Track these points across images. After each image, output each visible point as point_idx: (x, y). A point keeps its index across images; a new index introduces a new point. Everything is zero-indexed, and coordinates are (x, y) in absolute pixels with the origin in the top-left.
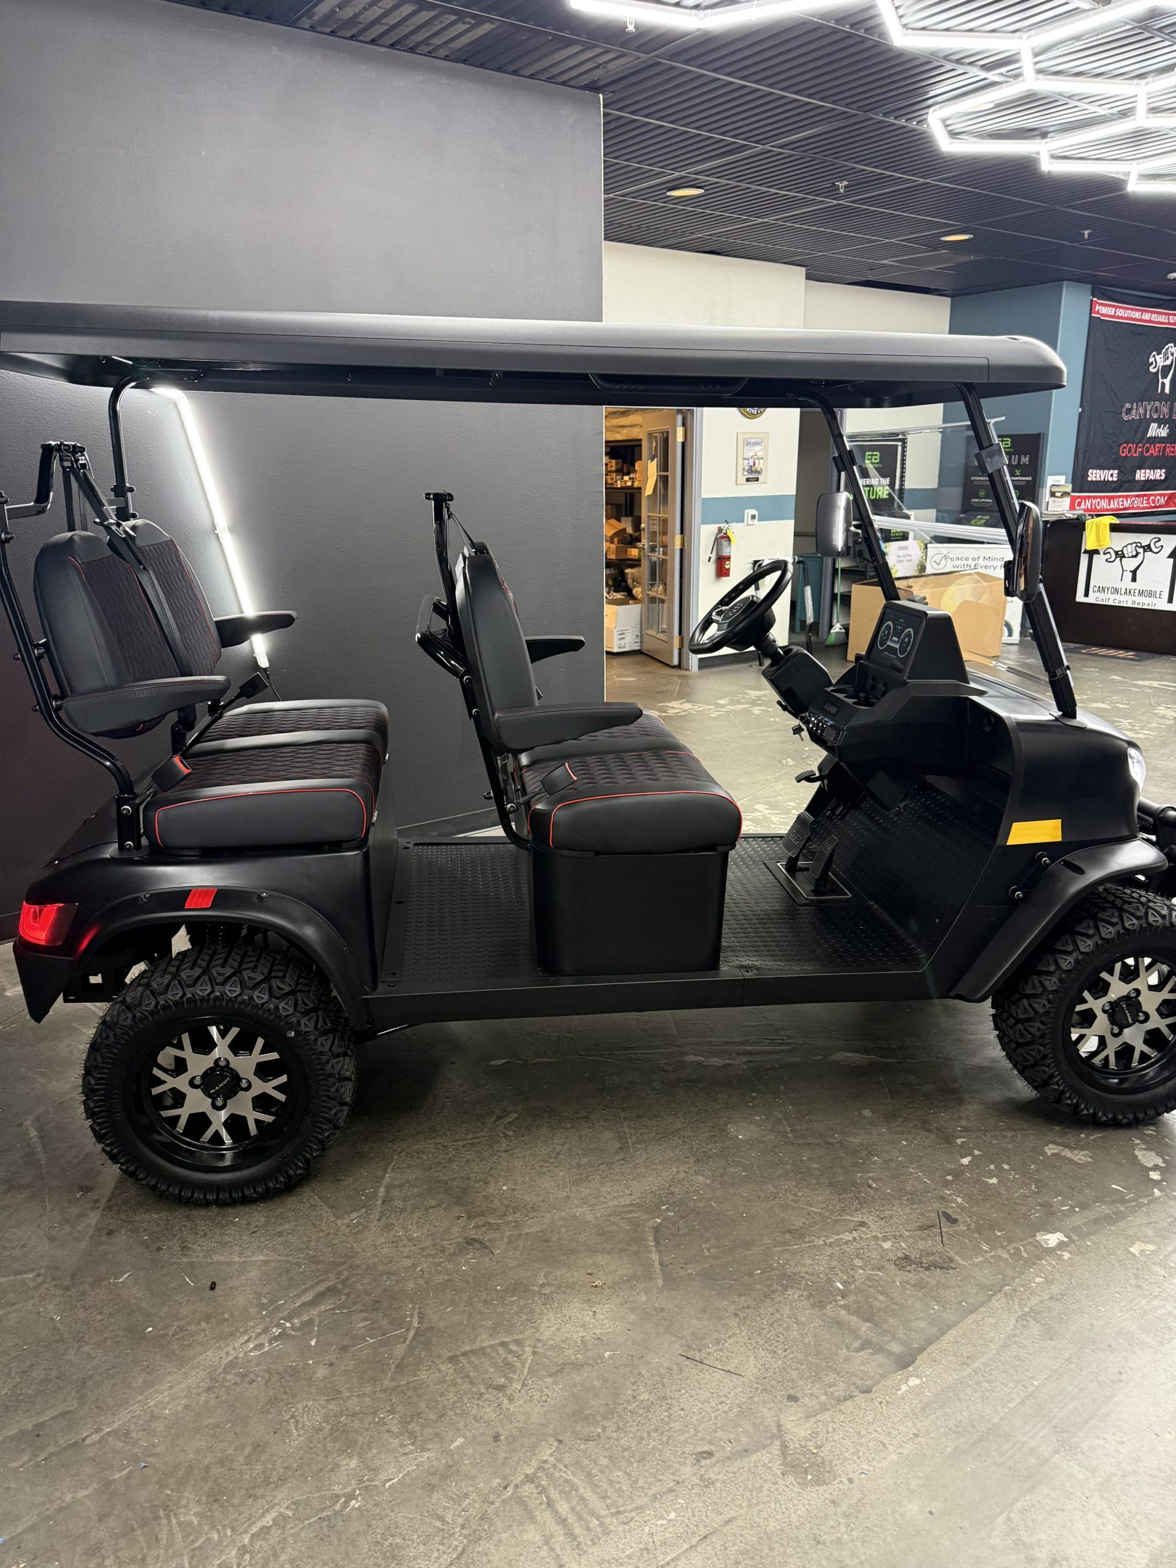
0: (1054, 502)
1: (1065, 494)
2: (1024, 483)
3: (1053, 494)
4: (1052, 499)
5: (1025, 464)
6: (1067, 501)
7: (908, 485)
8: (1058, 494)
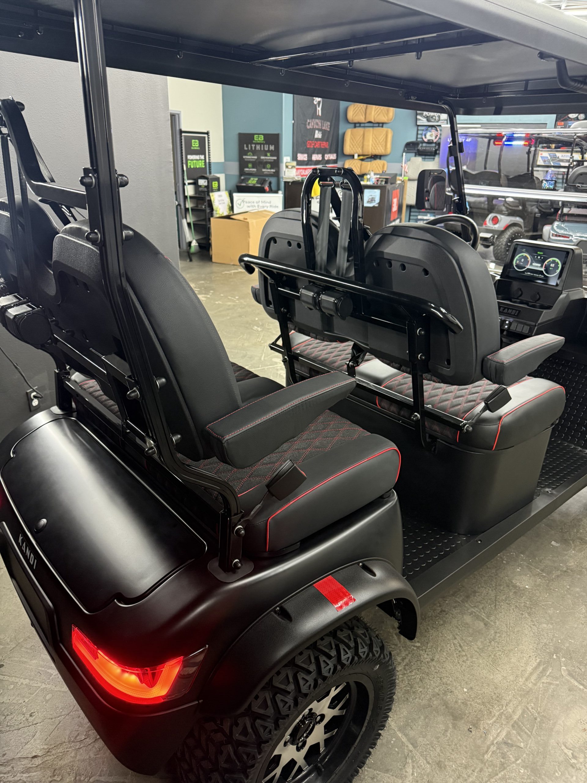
0: (288, 171)
1: (293, 167)
2: (272, 161)
3: (287, 167)
4: (287, 170)
5: (272, 150)
6: (294, 170)
7: (212, 160)
8: (290, 167)
